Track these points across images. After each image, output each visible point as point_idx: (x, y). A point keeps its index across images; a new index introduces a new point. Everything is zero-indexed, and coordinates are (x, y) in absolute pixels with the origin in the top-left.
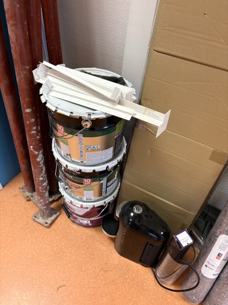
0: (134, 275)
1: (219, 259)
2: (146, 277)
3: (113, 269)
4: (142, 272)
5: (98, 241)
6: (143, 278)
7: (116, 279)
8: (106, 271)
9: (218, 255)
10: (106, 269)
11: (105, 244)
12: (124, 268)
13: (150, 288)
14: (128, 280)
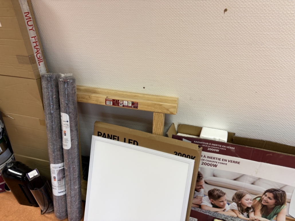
0: (27, 214)
1: (56, 181)
2: (35, 213)
3: (13, 214)
4: (33, 211)
5: (7, 199)
6: (33, 214)
7: (14, 219)
8: (8, 216)
9: (54, 178)
10: (8, 215)
11: (12, 200)
12: (21, 211)
13: (36, 219)
14: (22, 218)
